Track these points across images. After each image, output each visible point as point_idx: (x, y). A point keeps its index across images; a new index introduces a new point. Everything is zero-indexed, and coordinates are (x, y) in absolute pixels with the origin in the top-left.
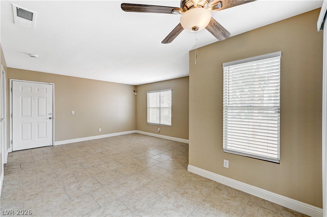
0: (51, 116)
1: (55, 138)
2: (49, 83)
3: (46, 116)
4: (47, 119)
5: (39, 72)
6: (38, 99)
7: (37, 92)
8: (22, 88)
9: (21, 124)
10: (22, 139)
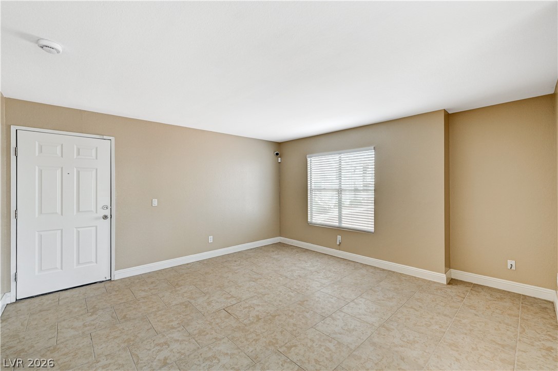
0: (107, 213)
1: (116, 262)
2: (101, 137)
3: (96, 212)
4: (97, 218)
5: (80, 111)
6: (78, 173)
7: (75, 157)
8: (41, 148)
9: (37, 233)
10: (41, 269)
